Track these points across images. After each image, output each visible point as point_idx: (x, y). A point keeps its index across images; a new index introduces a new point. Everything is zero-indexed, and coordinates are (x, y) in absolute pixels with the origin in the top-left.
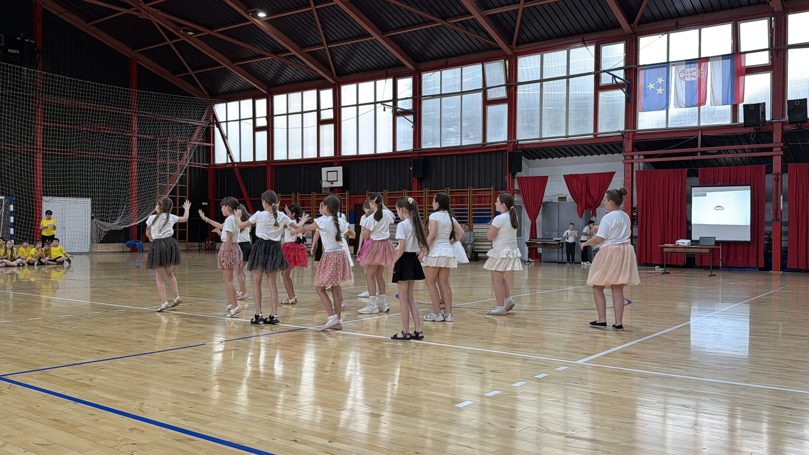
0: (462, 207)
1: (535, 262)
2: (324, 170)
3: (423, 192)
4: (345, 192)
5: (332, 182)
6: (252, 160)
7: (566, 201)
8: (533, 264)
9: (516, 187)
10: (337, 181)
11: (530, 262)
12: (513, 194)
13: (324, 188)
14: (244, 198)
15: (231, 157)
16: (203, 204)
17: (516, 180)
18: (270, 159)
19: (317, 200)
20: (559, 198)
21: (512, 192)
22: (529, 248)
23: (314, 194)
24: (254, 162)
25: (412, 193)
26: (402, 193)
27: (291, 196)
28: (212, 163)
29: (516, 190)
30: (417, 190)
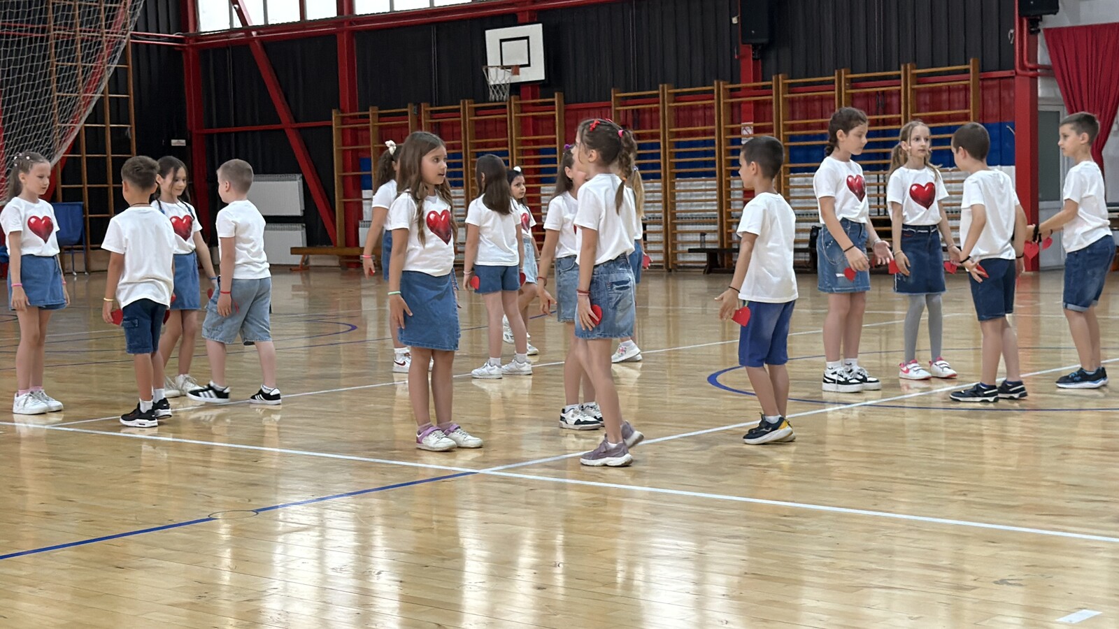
0: (884, 122)
2: (493, 36)
3: (770, 87)
4: (554, 97)
5: (515, 69)
6: (297, 18)
9: (1043, 57)
10: (529, 65)
12: (1034, 78)
13: (495, 86)
14: (280, 123)
15: (240, 12)
16: (174, 142)
17: (1040, 37)
18: (346, 13)
19: (477, 122)
21: (1030, 73)
23: (467, 105)
24: (303, 23)
25: (739, 89)
26: (712, 91)
27: (406, 114)
28: (191, 31)
29: (1042, 67)
30: (754, 82)
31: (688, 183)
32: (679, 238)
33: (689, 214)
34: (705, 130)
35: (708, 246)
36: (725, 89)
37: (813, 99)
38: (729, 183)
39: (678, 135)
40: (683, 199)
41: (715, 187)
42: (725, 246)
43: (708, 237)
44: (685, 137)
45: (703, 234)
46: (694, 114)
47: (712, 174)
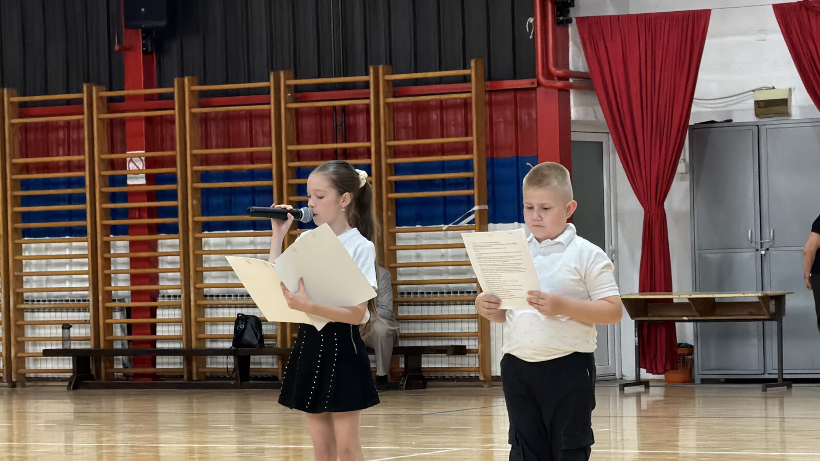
0: (346, 154)
1: (668, 384)
3: (171, 96)
7: (787, 114)
8: (656, 392)
9: (576, 60)
11: (646, 384)
12: (564, 91)
17: (572, 30)
20: (757, 103)
21: (560, 84)
22: (640, 327)
25: (121, 99)
26: (80, 101)
29: (577, 75)
30: (146, 87)
31: (43, 245)
32: (29, 332)
33: (45, 294)
34: (69, 162)
35: (75, 346)
36: (100, 98)
37: (238, 116)
38: (107, 246)
39: (26, 168)
40: (33, 270)
41: (86, 252)
42: (102, 345)
43: (75, 332)
44: (37, 173)
45: (66, 326)
46: (52, 136)
47: (80, 232)
